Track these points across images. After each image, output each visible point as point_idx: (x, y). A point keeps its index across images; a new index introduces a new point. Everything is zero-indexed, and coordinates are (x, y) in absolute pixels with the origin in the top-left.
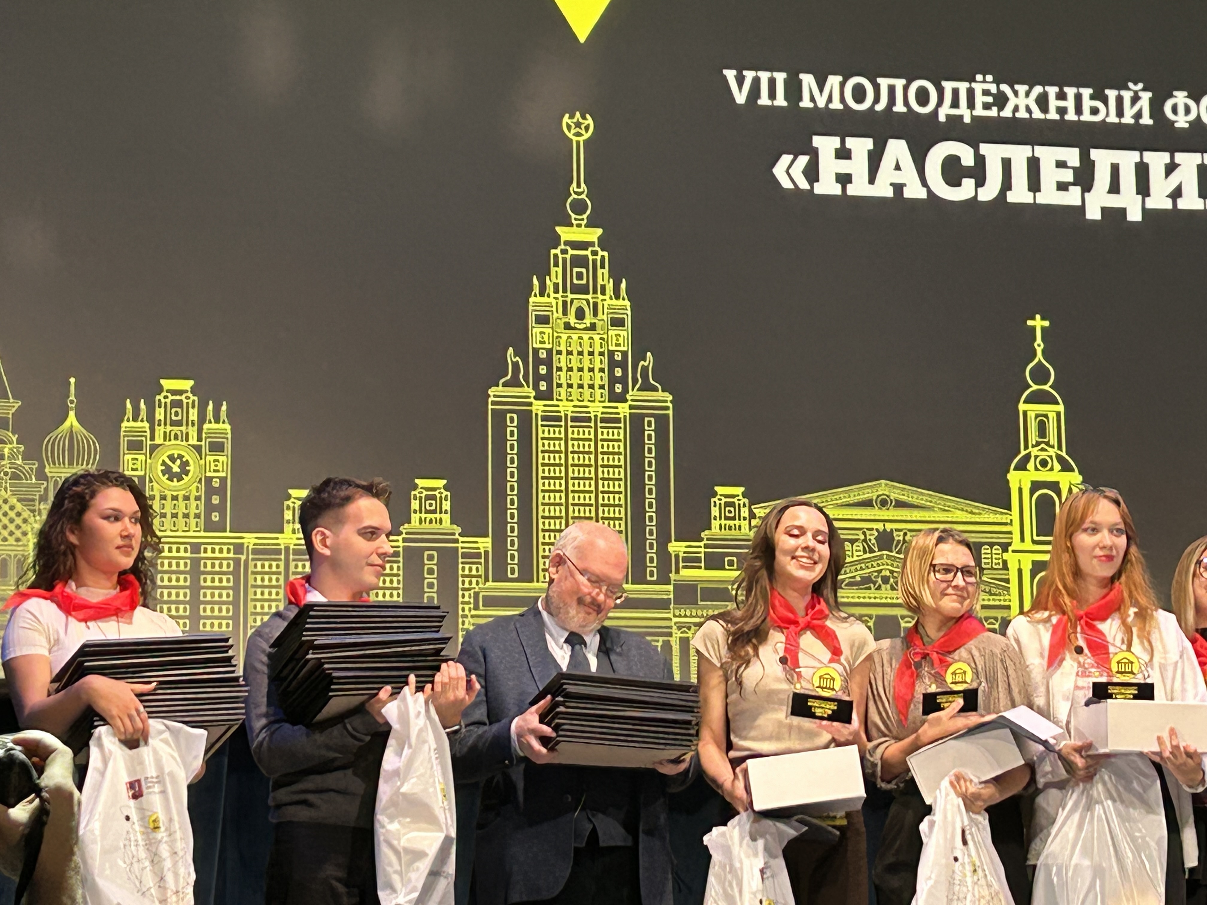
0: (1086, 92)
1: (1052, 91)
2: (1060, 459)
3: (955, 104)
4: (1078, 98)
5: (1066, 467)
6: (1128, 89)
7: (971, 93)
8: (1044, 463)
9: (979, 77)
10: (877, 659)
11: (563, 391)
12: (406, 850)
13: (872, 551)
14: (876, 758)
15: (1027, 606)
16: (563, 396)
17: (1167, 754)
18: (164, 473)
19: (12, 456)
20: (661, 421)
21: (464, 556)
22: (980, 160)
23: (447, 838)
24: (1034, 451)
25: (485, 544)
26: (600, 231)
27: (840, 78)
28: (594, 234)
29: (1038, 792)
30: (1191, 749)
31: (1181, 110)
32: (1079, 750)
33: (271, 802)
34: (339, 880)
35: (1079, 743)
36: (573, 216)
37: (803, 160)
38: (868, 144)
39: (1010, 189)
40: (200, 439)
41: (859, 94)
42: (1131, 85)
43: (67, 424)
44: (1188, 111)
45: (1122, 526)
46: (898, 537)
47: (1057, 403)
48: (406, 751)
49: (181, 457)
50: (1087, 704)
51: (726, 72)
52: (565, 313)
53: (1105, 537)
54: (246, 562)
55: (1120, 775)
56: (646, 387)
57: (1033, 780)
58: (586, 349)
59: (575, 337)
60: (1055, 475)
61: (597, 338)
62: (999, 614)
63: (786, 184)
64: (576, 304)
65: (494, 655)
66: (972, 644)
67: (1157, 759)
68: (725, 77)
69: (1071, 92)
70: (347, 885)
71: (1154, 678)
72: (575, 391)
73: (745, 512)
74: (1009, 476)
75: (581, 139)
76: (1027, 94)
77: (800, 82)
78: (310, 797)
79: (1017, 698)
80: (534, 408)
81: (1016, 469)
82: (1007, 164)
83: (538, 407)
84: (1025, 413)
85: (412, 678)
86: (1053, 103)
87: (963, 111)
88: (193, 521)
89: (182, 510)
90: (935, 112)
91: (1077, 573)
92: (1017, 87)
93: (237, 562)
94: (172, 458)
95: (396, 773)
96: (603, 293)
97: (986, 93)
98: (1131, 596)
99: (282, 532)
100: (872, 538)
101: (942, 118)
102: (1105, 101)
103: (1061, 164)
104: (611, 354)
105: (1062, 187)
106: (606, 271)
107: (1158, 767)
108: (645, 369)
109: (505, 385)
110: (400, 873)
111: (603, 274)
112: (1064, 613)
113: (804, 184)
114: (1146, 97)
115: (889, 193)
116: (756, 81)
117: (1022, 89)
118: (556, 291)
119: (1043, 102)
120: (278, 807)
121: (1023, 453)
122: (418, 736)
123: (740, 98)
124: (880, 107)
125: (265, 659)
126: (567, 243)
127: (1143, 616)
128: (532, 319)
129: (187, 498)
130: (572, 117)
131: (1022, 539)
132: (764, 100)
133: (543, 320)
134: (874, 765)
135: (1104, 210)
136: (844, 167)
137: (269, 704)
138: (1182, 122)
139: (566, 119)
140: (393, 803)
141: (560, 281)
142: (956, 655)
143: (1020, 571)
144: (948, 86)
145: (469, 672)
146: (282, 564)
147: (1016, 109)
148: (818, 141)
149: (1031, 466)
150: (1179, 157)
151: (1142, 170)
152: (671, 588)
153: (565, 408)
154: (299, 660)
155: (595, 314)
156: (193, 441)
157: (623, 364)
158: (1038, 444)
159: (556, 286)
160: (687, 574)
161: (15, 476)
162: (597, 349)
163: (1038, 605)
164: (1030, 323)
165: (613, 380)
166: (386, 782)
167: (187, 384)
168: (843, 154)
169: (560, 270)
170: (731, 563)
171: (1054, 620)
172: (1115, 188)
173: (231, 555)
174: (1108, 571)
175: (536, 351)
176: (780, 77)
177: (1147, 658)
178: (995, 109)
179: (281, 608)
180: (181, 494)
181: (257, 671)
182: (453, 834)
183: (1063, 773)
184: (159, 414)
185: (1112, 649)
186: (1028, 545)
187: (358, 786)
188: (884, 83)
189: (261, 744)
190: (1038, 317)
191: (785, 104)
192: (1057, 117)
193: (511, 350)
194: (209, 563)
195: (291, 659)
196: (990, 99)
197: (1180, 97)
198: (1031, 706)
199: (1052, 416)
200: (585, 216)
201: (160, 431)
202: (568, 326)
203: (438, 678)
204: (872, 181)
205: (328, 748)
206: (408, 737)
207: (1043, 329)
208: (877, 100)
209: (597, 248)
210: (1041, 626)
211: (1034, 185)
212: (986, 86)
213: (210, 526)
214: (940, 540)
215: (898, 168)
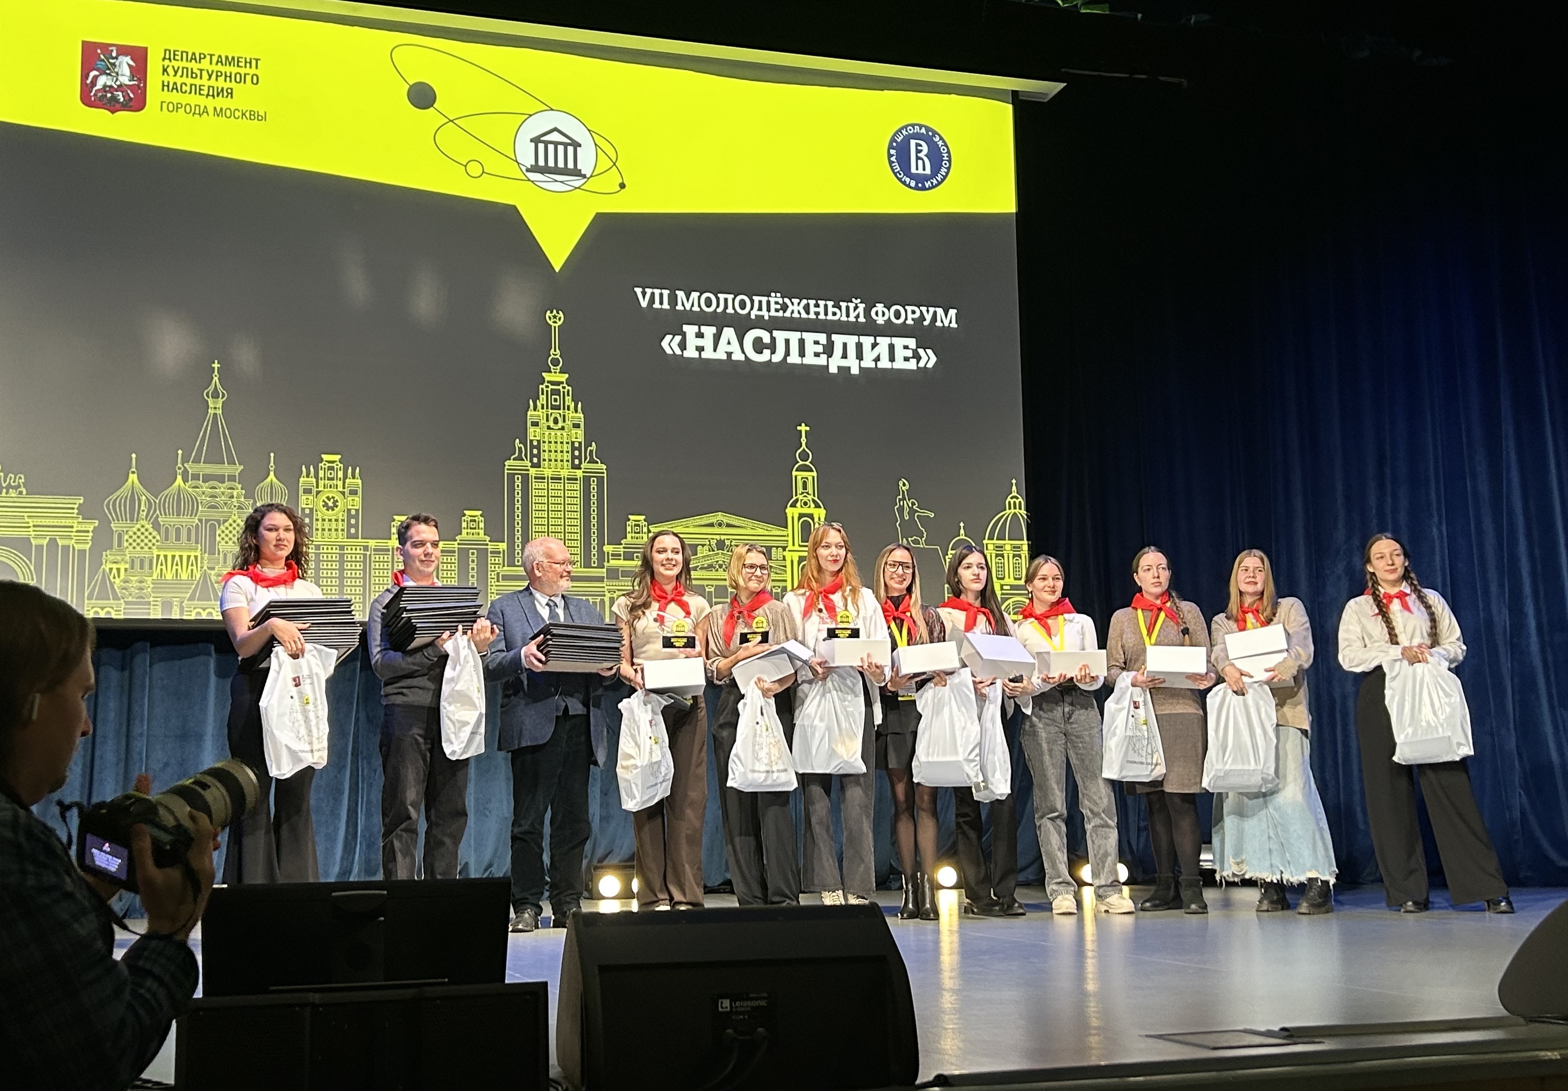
0: (830, 304)
1: (812, 302)
2: (814, 501)
3: (760, 309)
4: (826, 306)
5: (817, 506)
6: (852, 302)
7: (768, 302)
8: (805, 504)
9: (773, 294)
10: (715, 615)
11: (546, 463)
12: (457, 720)
13: (713, 551)
14: (714, 668)
15: (796, 585)
16: (546, 466)
17: (865, 667)
18: (324, 506)
19: (238, 497)
20: (600, 480)
21: (491, 552)
22: (773, 339)
23: (481, 713)
24: (800, 497)
25: (503, 546)
26: (567, 376)
27: (698, 294)
28: (564, 377)
29: (799, 685)
30: (878, 664)
31: (880, 314)
32: (820, 664)
33: (382, 693)
34: (420, 735)
35: (820, 660)
36: (552, 367)
37: (678, 338)
38: (713, 330)
39: (789, 355)
40: (344, 488)
41: (708, 303)
42: (853, 300)
43: (269, 479)
44: (884, 314)
45: (843, 544)
46: (727, 543)
47: (812, 471)
48: (458, 668)
49: (333, 498)
50: (824, 640)
51: (636, 289)
52: (547, 420)
53: (834, 550)
54: (370, 555)
55: (840, 676)
56: (592, 461)
57: (796, 680)
58: (559, 440)
59: (553, 434)
60: (812, 510)
61: (565, 434)
62: (781, 584)
63: (669, 351)
64: (553, 416)
65: (508, 612)
66: (766, 606)
67: (860, 669)
68: (635, 293)
69: (822, 303)
70: (425, 739)
71: (859, 625)
72: (553, 463)
73: (645, 529)
74: (787, 511)
75: (557, 325)
76: (799, 304)
77: (676, 295)
78: (404, 691)
79: (789, 636)
80: (530, 472)
81: (791, 506)
82: (787, 342)
83: (533, 472)
84: (796, 477)
85: (460, 627)
86: (813, 309)
87: (764, 312)
88: (340, 533)
89: (334, 527)
90: (749, 313)
91: (820, 569)
92: (793, 300)
93: (365, 555)
94: (328, 498)
95: (452, 680)
96: (568, 409)
97: (777, 303)
98: (847, 581)
99: (390, 539)
100: (713, 543)
101: (753, 317)
102: (840, 308)
103: (817, 343)
104: (573, 443)
105: (817, 355)
106: (570, 398)
107: (862, 674)
108: (591, 451)
109: (514, 459)
110: (455, 734)
111: (568, 400)
112: (812, 590)
113: (678, 352)
114: (862, 306)
115: (724, 357)
116: (653, 294)
117: (796, 301)
118: (543, 408)
119: (807, 309)
120: (386, 696)
121: (794, 498)
122: (465, 658)
123: (644, 304)
124: (720, 310)
125: (380, 614)
126: (548, 382)
127: (854, 591)
128: (529, 424)
129: (336, 520)
130: (551, 312)
131: (794, 545)
132: (657, 305)
133: (535, 424)
134: (712, 672)
135: (839, 367)
136: (700, 342)
137: (381, 640)
138: (880, 320)
139: (548, 313)
140: (451, 695)
141: (545, 403)
142: (757, 612)
143: (792, 562)
144: (756, 299)
145: (493, 623)
146: (390, 557)
147: (793, 312)
148: (686, 328)
149: (798, 505)
150: (879, 339)
151: (859, 346)
152: (605, 570)
153: (548, 473)
154: (398, 617)
155: (564, 421)
156: (341, 489)
157: (579, 449)
158: (803, 493)
159: (543, 405)
160: (613, 563)
161: (240, 508)
162: (565, 440)
163: (800, 586)
164: (799, 428)
165: (574, 457)
166: (446, 684)
167: (337, 458)
168: (700, 335)
169: (545, 396)
170: (637, 557)
171: (808, 594)
172: (845, 356)
173: (362, 552)
174: (836, 568)
175: (531, 441)
176: (666, 293)
177: (856, 614)
178: (781, 312)
179: (389, 587)
180: (333, 518)
181: (376, 621)
182: (484, 711)
183: (811, 676)
184: (321, 474)
185: (837, 610)
186: (797, 548)
187: (431, 686)
188: (722, 296)
189: (377, 662)
190: (803, 425)
191: (668, 307)
192: (814, 317)
193: (517, 441)
194: (349, 556)
195: (395, 615)
196: (778, 307)
197: (880, 307)
198: (796, 640)
199: (810, 478)
200: (558, 367)
201: (321, 483)
202: (549, 428)
203: (475, 626)
204: (715, 350)
205: (414, 664)
206: (459, 660)
207: (806, 431)
208: (718, 306)
209: (565, 385)
210: (800, 597)
211: (802, 354)
212: (777, 300)
213: (350, 536)
214: (749, 550)
215: (729, 343)
